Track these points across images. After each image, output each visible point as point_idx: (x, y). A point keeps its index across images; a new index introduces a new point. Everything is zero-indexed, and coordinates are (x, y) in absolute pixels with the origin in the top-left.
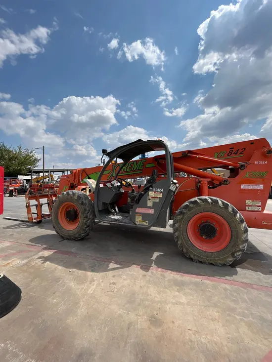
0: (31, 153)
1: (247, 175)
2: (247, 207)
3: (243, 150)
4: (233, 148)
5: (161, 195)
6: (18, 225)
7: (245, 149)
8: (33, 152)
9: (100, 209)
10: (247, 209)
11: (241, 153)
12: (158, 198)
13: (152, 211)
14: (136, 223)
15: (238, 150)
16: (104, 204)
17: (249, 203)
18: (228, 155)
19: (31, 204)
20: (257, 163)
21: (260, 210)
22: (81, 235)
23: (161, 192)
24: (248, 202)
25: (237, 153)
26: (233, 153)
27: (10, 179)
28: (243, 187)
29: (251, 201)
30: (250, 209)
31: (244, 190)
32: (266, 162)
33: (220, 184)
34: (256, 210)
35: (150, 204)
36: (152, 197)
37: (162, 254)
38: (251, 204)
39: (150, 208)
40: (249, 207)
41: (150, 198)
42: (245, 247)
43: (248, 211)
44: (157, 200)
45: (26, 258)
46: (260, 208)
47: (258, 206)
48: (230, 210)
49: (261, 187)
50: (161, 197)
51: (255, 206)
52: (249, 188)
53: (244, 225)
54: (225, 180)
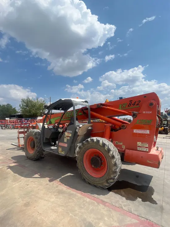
0: (43, 102)
1: (138, 122)
2: (138, 148)
3: (139, 102)
4: (132, 101)
5: (70, 135)
6: (14, 148)
7: (140, 101)
8: (45, 101)
9: (44, 142)
10: (138, 149)
11: (137, 105)
12: (69, 137)
13: (66, 145)
14: (59, 152)
15: (135, 102)
16: (46, 139)
17: (139, 144)
19: (20, 137)
21: (148, 150)
22: (35, 157)
23: (71, 133)
25: (135, 104)
26: (132, 104)
27: (31, 119)
28: (135, 131)
29: (141, 143)
31: (136, 134)
32: (151, 112)
33: (120, 129)
34: (145, 150)
35: (65, 140)
36: (66, 136)
37: (72, 174)
38: (141, 146)
39: (65, 143)
40: (140, 148)
41: (66, 137)
42: (115, 176)
43: (139, 151)
44: (69, 138)
45: (3, 166)
46: (148, 149)
47: (146, 148)
48: (106, 148)
49: (148, 132)
50: (71, 136)
51: (144, 147)
52: (140, 133)
53: (115, 160)
54: (122, 126)
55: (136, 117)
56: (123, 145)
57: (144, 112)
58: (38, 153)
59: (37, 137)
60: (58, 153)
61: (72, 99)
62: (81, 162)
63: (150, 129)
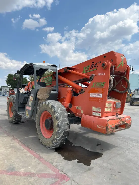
1: (93, 86)
2: (93, 113)
9: (19, 106)
10: (93, 114)
13: (30, 109)
16: (20, 103)
18: (91, 69)
20: (99, 75)
21: (100, 116)
22: (13, 121)
23: (33, 97)
24: (94, 108)
25: (96, 66)
26: (93, 66)
28: (92, 95)
29: (95, 107)
30: (95, 115)
31: (92, 98)
32: (104, 74)
34: (98, 115)
38: (95, 110)
39: (30, 106)
40: (94, 113)
41: (30, 100)
44: (32, 102)
46: (100, 114)
47: (99, 112)
48: (53, 110)
49: (101, 96)
50: (33, 99)
51: (97, 112)
52: (95, 97)
53: (59, 121)
54: (82, 90)
55: (92, 80)
56: (82, 110)
57: (99, 74)
58: (15, 117)
59: (14, 102)
60: (26, 116)
61: (34, 64)
62: (38, 124)
63: (103, 93)
